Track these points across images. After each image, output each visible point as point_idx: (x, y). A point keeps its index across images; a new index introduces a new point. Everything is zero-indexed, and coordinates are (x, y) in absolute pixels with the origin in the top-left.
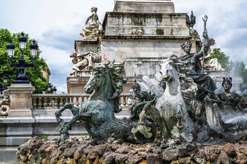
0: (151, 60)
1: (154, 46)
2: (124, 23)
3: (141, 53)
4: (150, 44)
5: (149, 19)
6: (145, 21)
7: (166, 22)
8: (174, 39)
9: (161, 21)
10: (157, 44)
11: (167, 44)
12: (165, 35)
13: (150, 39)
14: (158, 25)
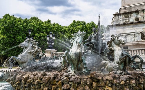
0: (125, 34)
1: (133, 27)
2: (121, 18)
3: (127, 31)
4: (131, 26)
5: (132, 14)
6: (130, 15)
7: (141, 14)
9: (138, 14)
10: (134, 26)
11: (139, 25)
12: (139, 21)
13: (130, 24)
14: (136, 16)
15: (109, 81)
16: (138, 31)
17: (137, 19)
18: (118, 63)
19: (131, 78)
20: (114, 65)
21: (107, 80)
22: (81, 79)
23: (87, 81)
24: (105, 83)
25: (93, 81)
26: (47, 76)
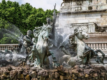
0: (77, 25)
1: (86, 16)
2: (72, 5)
3: (78, 21)
4: (84, 15)
5: (85, 2)
6: (83, 3)
7: (94, 2)
8: (96, 12)
9: (91, 2)
10: (87, 15)
11: (92, 15)
12: (93, 10)
13: (83, 13)
14: (90, 4)
15: (75, 74)
16: (91, 21)
17: (90, 8)
18: (81, 57)
19: (93, 71)
20: (77, 59)
21: (73, 73)
22: (48, 73)
23: (54, 74)
24: (72, 77)
25: (60, 75)
26: (14, 71)
